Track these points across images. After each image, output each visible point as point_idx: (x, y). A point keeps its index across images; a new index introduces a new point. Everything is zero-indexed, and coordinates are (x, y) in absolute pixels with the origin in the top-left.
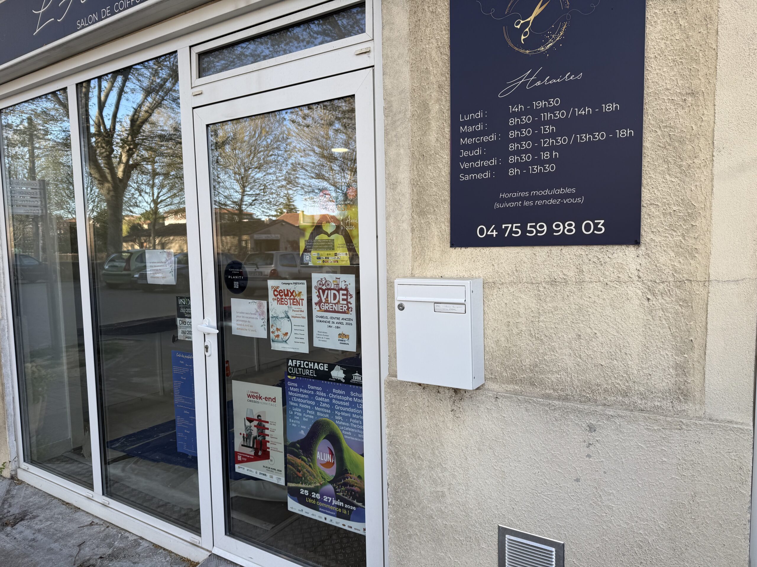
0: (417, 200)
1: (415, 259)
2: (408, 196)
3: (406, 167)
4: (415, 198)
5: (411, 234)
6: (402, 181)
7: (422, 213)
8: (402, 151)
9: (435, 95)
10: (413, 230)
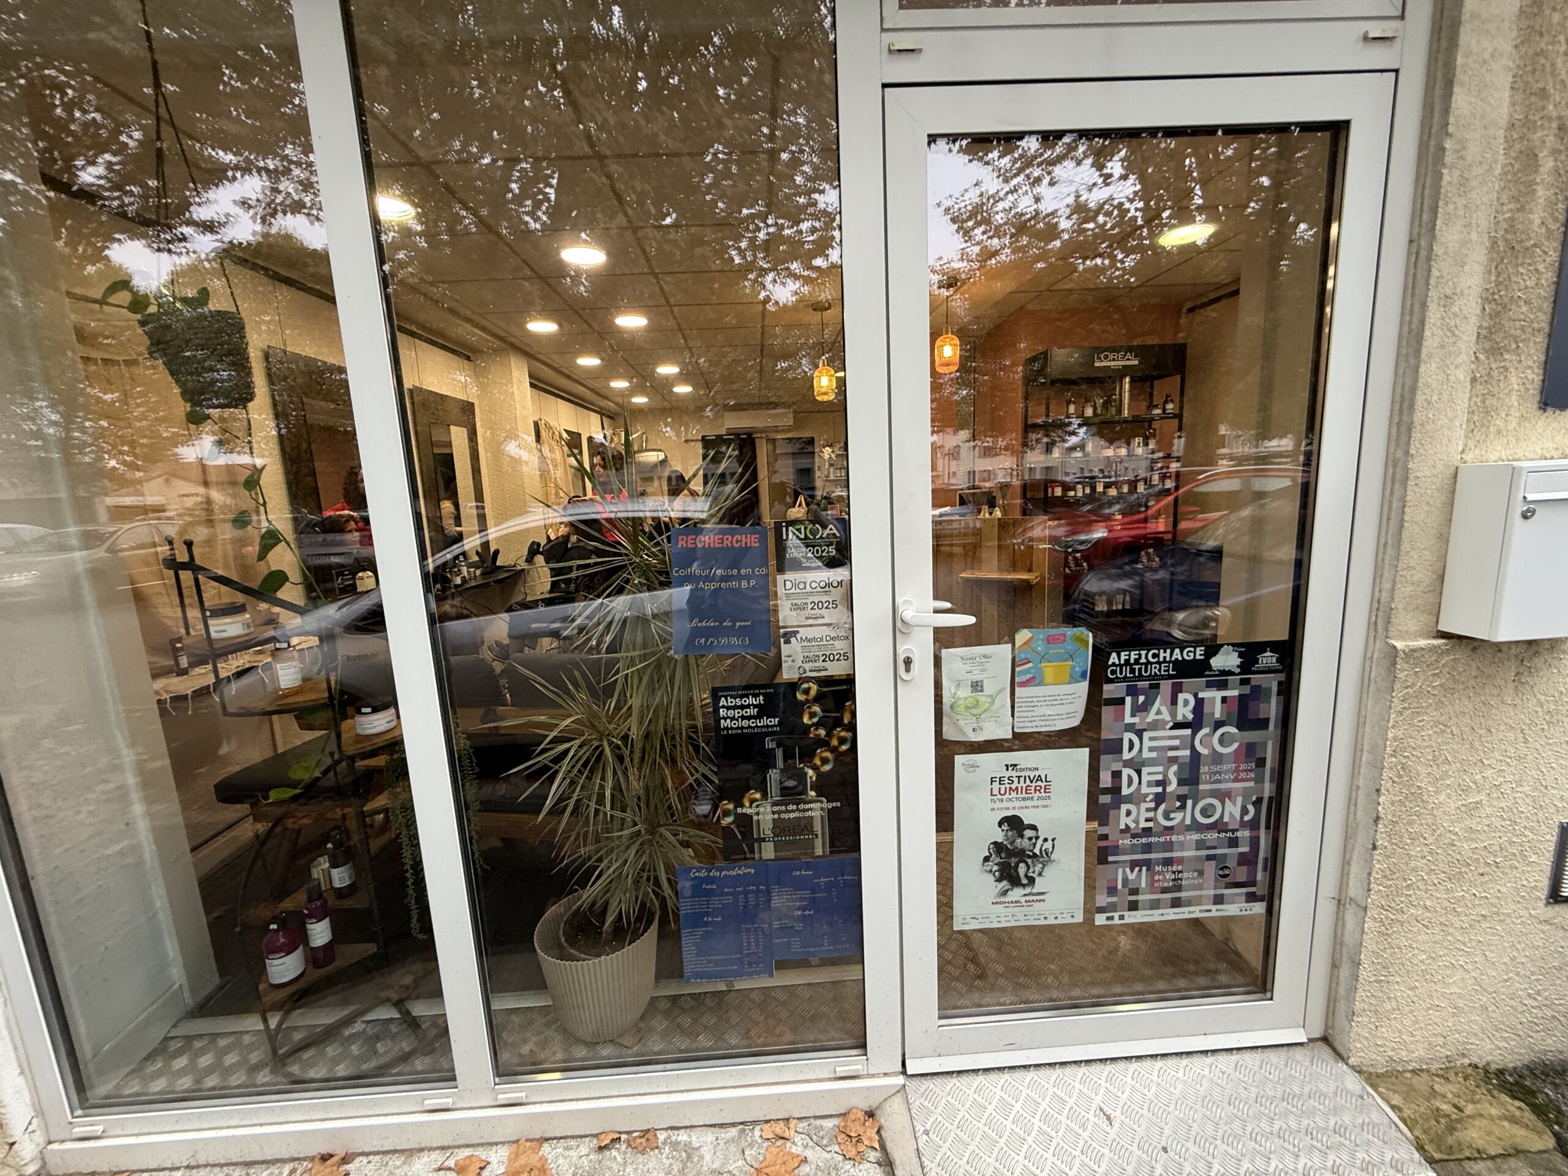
0: (1489, 328)
1: (1470, 433)
2: (1473, 320)
3: (1476, 267)
4: (1485, 324)
5: (1469, 389)
6: (1466, 292)
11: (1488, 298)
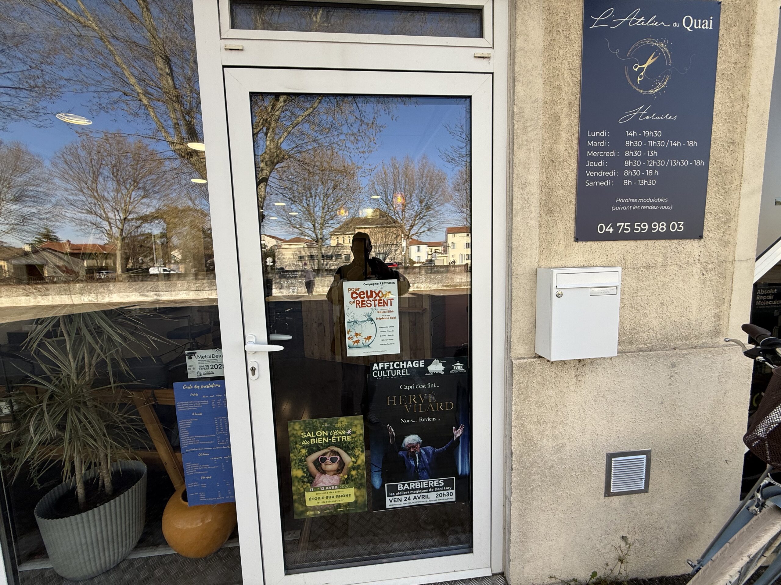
0: (545, 200)
1: (541, 252)
2: (536, 196)
3: (535, 170)
4: (543, 198)
5: (538, 230)
6: (532, 182)
7: (550, 212)
8: (532, 154)
9: (565, 110)
10: (540, 227)
11: (543, 186)
